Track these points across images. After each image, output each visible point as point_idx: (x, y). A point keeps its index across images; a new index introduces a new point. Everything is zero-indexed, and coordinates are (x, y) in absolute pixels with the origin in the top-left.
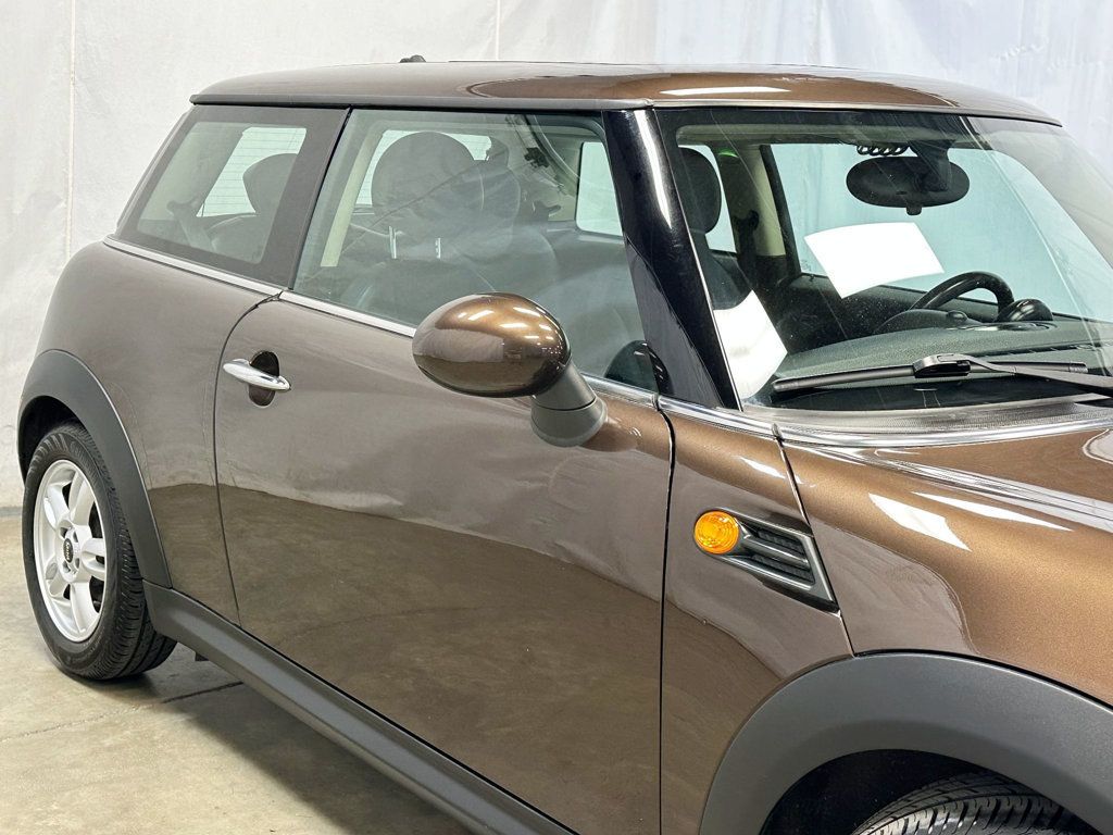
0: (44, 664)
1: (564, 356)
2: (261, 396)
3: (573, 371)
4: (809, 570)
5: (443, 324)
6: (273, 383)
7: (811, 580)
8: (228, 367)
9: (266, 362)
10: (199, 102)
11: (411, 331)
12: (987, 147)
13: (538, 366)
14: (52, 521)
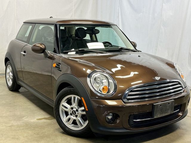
0: (7, 89)
1: (45, 49)
2: (24, 55)
3: (46, 50)
4: (60, 68)
5: (34, 46)
6: (26, 54)
7: (60, 69)
8: (21, 52)
9: (25, 52)
10: (24, 23)
11: (31, 46)
12: (112, 28)
13: (43, 50)
14: (8, 72)
